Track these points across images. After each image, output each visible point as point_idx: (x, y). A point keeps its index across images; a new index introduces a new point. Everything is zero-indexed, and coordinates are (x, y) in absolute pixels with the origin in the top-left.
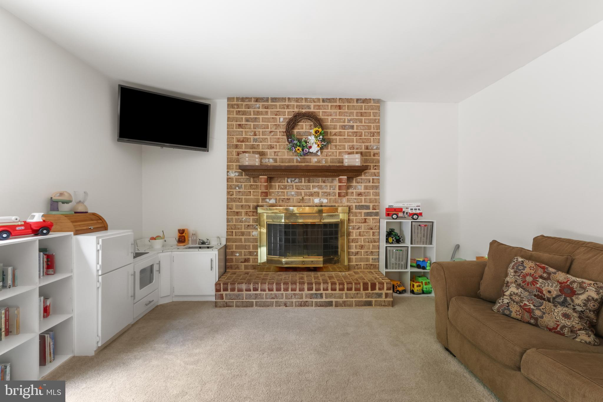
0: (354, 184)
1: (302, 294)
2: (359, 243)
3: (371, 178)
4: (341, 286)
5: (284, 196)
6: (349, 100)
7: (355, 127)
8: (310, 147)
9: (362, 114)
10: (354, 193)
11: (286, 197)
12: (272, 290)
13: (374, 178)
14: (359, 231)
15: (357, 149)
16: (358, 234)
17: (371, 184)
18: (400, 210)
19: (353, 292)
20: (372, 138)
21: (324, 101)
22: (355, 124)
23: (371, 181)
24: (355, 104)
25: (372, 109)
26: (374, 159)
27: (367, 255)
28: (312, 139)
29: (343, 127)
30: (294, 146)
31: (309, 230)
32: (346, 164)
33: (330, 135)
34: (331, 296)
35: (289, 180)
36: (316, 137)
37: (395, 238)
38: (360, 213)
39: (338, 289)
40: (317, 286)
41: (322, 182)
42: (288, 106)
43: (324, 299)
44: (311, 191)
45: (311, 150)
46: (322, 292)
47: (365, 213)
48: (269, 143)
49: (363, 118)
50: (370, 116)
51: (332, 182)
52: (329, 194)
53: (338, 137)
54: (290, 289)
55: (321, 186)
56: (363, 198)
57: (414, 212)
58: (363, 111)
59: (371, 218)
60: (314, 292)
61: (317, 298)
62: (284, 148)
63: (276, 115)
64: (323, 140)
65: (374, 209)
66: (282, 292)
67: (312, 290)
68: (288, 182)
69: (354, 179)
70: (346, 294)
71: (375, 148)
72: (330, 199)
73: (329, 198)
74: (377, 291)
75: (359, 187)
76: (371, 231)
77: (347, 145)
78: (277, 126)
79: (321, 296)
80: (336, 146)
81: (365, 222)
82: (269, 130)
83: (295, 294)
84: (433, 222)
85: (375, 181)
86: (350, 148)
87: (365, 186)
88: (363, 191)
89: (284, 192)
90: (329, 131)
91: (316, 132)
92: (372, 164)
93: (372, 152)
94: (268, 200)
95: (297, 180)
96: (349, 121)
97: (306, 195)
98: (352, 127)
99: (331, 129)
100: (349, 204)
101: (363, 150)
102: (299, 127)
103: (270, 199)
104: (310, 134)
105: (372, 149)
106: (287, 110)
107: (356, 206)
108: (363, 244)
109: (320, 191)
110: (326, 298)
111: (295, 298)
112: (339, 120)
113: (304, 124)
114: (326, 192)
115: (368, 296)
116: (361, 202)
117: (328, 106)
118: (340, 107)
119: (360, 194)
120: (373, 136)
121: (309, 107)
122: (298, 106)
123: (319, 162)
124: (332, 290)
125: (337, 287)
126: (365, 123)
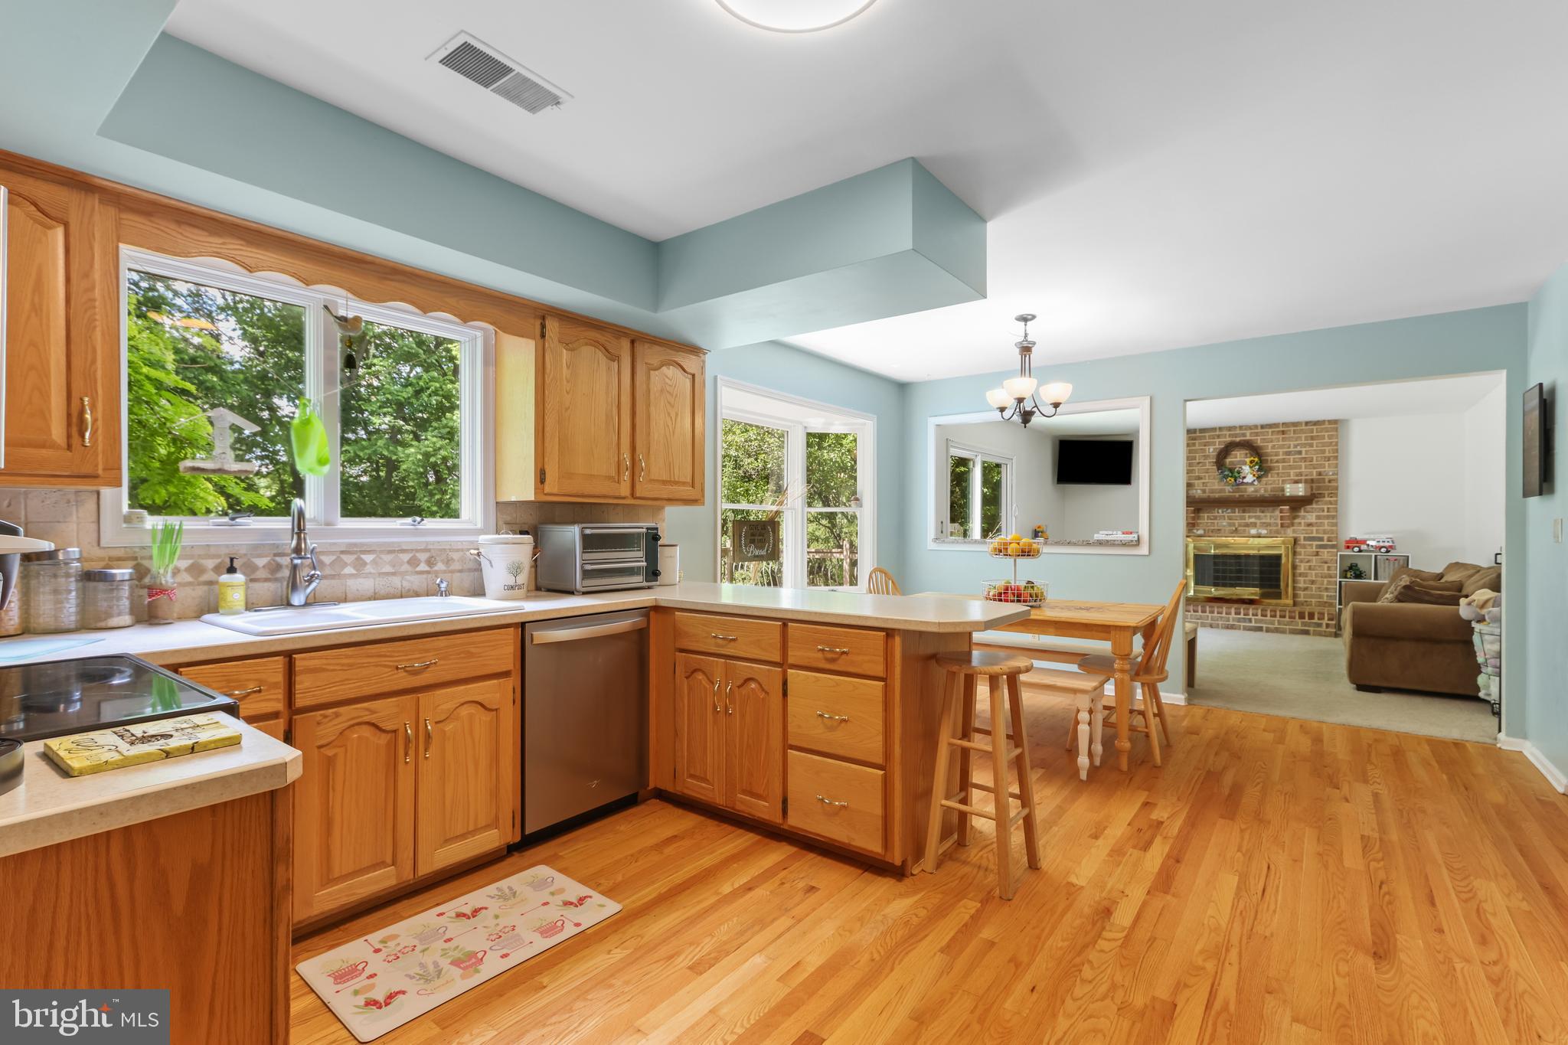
0: (1302, 513)
1: (1229, 618)
2: (1309, 578)
3: (1326, 507)
4: (1273, 613)
5: (1214, 526)
6: (1295, 424)
7: (1304, 453)
8: (1244, 478)
9: (1312, 438)
10: (1303, 524)
11: (1216, 528)
12: (1197, 612)
13: (1329, 506)
14: (1308, 564)
15: (1306, 475)
16: (1307, 567)
17: (1326, 513)
18: (1364, 542)
19: (1287, 619)
20: (1327, 463)
21: (1262, 427)
22: (1304, 450)
23: (1326, 510)
24: (1304, 427)
25: (1327, 432)
26: (1329, 486)
27: (1321, 591)
28: (1246, 469)
29: (1288, 453)
30: (1226, 477)
31: (1243, 561)
32: (1288, 494)
33: (1271, 463)
34: (1260, 621)
35: (1220, 511)
36: (1251, 467)
37: (1355, 573)
38: (1310, 545)
39: (1269, 615)
40: (1246, 611)
41: (1260, 512)
42: (1219, 437)
43: (1253, 624)
44: (1247, 521)
45: (1245, 481)
46: (1250, 617)
47: (1317, 545)
48: (1197, 474)
49: (1315, 442)
50: (1324, 439)
51: (1273, 512)
52: (1269, 525)
53: (1280, 465)
54: (1216, 612)
55: (1259, 516)
56: (1314, 528)
57: (1382, 544)
58: (1315, 434)
59: (1326, 550)
60: (1242, 616)
61: (1245, 622)
62: (1214, 479)
63: (1205, 446)
64: (1260, 470)
65: (1329, 541)
66: (1207, 614)
67: (1239, 614)
68: (1218, 512)
69: (1302, 509)
70: (1278, 621)
71: (1331, 473)
72: (1271, 530)
73: (1269, 528)
74: (1316, 620)
75: (1309, 517)
76: (1326, 565)
77: (1292, 472)
78: (1206, 457)
79: (1250, 620)
80: (1278, 474)
81: (1317, 554)
82: (1198, 461)
83: (1221, 617)
84: (1408, 556)
85: (1331, 510)
86: (1297, 476)
87: (1316, 516)
88: (1314, 520)
89: (1213, 523)
90: (1269, 458)
91: (1251, 462)
92: (1326, 492)
93: (1327, 478)
94: (1195, 531)
95: (1229, 511)
96: (1295, 446)
97: (1240, 525)
98: (1300, 453)
99: (1272, 456)
100: (1295, 535)
101: (1315, 476)
102: (1232, 456)
103: (1198, 530)
104: (1245, 463)
105: (1326, 475)
106: (1217, 440)
107: (1304, 537)
108: (1314, 579)
109: (1258, 521)
110: (1255, 622)
111: (1221, 620)
112: (1282, 447)
113: (1238, 453)
114: (1264, 523)
115: (1304, 624)
116: (1312, 533)
117: (1268, 432)
118: (1283, 432)
119: (1310, 525)
120: (1328, 461)
121: (1244, 435)
122: (1230, 436)
123: (1256, 491)
124: (1262, 615)
125: (1269, 613)
126: (1317, 447)
